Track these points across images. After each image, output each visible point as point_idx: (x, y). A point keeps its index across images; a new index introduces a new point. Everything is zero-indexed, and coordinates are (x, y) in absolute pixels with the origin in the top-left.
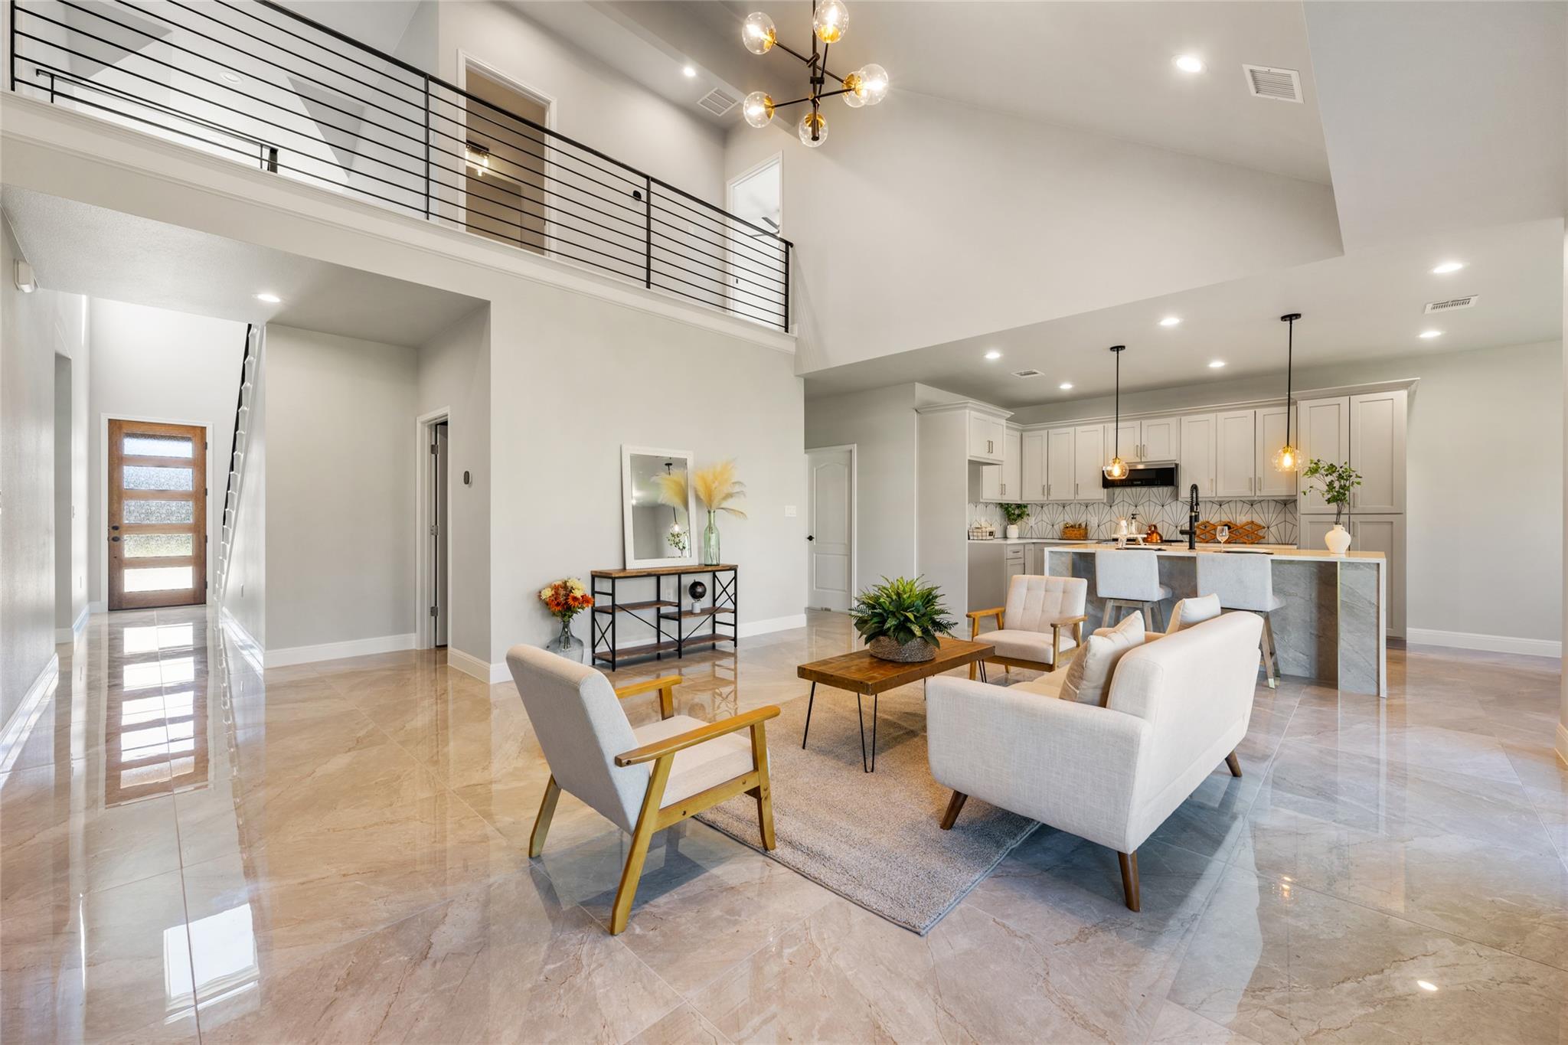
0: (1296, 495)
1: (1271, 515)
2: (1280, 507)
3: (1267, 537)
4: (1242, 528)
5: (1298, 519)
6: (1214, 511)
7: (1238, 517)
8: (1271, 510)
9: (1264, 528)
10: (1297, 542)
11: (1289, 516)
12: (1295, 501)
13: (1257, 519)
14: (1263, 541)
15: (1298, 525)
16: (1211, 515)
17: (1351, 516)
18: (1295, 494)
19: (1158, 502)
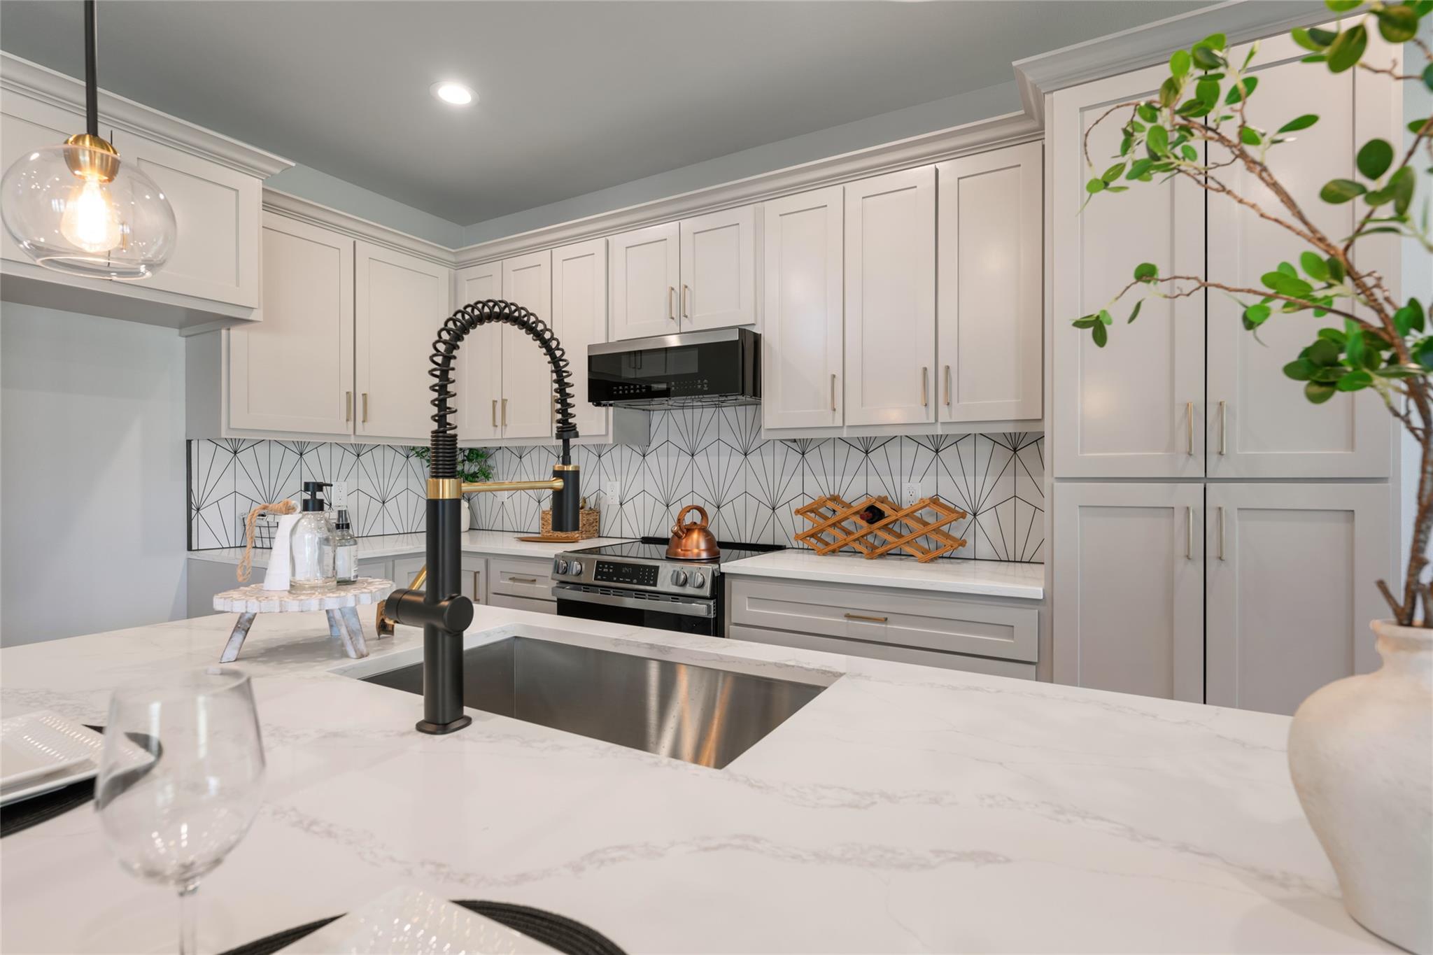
0: (1041, 420)
1: (980, 479)
2: (1003, 454)
3: (970, 542)
4: (910, 515)
5: (1046, 492)
6: (853, 466)
7: (906, 485)
8: (982, 465)
9: (963, 515)
10: (1044, 554)
11: (1024, 481)
12: (1039, 439)
13: (950, 494)
14: (962, 552)
15: (1047, 508)
16: (847, 479)
17: (1211, 487)
18: (1040, 417)
19: (737, 446)
